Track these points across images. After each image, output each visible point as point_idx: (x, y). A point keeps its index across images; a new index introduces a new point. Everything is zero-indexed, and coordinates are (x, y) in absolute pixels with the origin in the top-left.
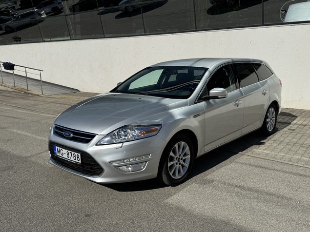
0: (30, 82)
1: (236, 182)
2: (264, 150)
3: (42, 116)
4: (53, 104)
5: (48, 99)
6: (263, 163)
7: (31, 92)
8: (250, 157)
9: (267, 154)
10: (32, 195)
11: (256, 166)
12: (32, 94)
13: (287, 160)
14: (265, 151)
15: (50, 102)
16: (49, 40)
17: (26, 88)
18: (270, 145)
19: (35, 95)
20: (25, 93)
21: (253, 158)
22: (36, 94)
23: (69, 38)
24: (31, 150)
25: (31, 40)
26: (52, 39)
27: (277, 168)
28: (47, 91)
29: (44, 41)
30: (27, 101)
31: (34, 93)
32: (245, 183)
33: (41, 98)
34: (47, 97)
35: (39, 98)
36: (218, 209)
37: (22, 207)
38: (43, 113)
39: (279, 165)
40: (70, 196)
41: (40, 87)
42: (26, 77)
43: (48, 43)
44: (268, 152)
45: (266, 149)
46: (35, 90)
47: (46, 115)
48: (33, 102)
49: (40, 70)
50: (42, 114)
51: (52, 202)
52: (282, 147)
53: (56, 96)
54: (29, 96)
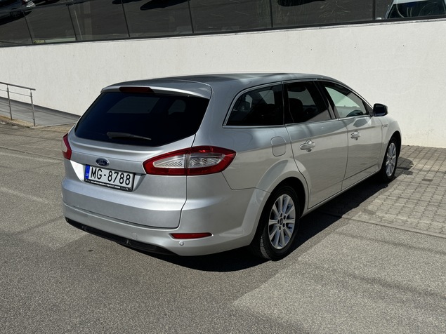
0: (14, 107)
1: (371, 272)
2: (397, 215)
3: (39, 161)
4: (53, 142)
5: (44, 133)
6: (404, 238)
7: (17, 123)
8: (380, 227)
9: (404, 222)
10: (39, 305)
11: (395, 244)
12: (18, 125)
13: (438, 231)
14: (400, 217)
15: (48, 139)
16: (43, 41)
17: (9, 116)
18: (403, 206)
19: (23, 127)
20: (8, 123)
21: (384, 228)
22: (25, 125)
23: (74, 39)
24: (28, 221)
25: (12, 41)
26: (47, 41)
27: (427, 245)
28: (42, 121)
29: (35, 44)
30: (12, 137)
31: (22, 124)
32: (386, 273)
33: (33, 132)
34: (43, 130)
35: (31, 133)
36: (358, 324)
37: (25, 328)
38: (40, 156)
39: (429, 239)
40: (105, 305)
41: (31, 114)
42: (8, 99)
43: (41, 47)
44: (405, 218)
45: (400, 212)
46: (23, 119)
47: (45, 160)
48: (21, 139)
49: (31, 89)
50: (37, 159)
51: (76, 318)
52: (422, 209)
53: (56, 129)
54: (15, 129)
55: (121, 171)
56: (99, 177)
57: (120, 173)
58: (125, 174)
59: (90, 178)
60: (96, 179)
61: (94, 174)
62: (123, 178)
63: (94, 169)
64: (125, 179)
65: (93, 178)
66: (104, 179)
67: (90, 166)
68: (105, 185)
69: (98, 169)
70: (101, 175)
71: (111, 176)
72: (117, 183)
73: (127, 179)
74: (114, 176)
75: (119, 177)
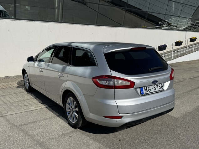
55: (158, 84)
56: (149, 90)
57: (158, 85)
58: (160, 84)
59: (144, 93)
60: (148, 92)
61: (146, 90)
62: (160, 87)
63: (146, 88)
64: (161, 86)
65: (146, 92)
66: (152, 90)
67: (142, 87)
68: (154, 93)
69: (148, 87)
70: (150, 89)
71: (155, 88)
72: (158, 89)
73: (162, 86)
74: (156, 87)
75: (158, 87)
